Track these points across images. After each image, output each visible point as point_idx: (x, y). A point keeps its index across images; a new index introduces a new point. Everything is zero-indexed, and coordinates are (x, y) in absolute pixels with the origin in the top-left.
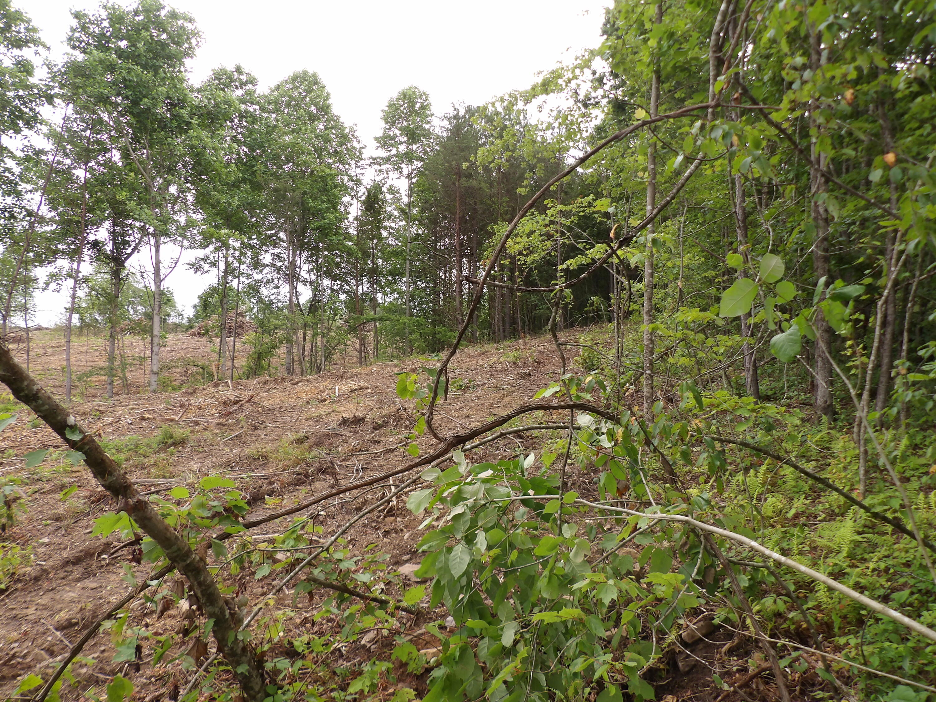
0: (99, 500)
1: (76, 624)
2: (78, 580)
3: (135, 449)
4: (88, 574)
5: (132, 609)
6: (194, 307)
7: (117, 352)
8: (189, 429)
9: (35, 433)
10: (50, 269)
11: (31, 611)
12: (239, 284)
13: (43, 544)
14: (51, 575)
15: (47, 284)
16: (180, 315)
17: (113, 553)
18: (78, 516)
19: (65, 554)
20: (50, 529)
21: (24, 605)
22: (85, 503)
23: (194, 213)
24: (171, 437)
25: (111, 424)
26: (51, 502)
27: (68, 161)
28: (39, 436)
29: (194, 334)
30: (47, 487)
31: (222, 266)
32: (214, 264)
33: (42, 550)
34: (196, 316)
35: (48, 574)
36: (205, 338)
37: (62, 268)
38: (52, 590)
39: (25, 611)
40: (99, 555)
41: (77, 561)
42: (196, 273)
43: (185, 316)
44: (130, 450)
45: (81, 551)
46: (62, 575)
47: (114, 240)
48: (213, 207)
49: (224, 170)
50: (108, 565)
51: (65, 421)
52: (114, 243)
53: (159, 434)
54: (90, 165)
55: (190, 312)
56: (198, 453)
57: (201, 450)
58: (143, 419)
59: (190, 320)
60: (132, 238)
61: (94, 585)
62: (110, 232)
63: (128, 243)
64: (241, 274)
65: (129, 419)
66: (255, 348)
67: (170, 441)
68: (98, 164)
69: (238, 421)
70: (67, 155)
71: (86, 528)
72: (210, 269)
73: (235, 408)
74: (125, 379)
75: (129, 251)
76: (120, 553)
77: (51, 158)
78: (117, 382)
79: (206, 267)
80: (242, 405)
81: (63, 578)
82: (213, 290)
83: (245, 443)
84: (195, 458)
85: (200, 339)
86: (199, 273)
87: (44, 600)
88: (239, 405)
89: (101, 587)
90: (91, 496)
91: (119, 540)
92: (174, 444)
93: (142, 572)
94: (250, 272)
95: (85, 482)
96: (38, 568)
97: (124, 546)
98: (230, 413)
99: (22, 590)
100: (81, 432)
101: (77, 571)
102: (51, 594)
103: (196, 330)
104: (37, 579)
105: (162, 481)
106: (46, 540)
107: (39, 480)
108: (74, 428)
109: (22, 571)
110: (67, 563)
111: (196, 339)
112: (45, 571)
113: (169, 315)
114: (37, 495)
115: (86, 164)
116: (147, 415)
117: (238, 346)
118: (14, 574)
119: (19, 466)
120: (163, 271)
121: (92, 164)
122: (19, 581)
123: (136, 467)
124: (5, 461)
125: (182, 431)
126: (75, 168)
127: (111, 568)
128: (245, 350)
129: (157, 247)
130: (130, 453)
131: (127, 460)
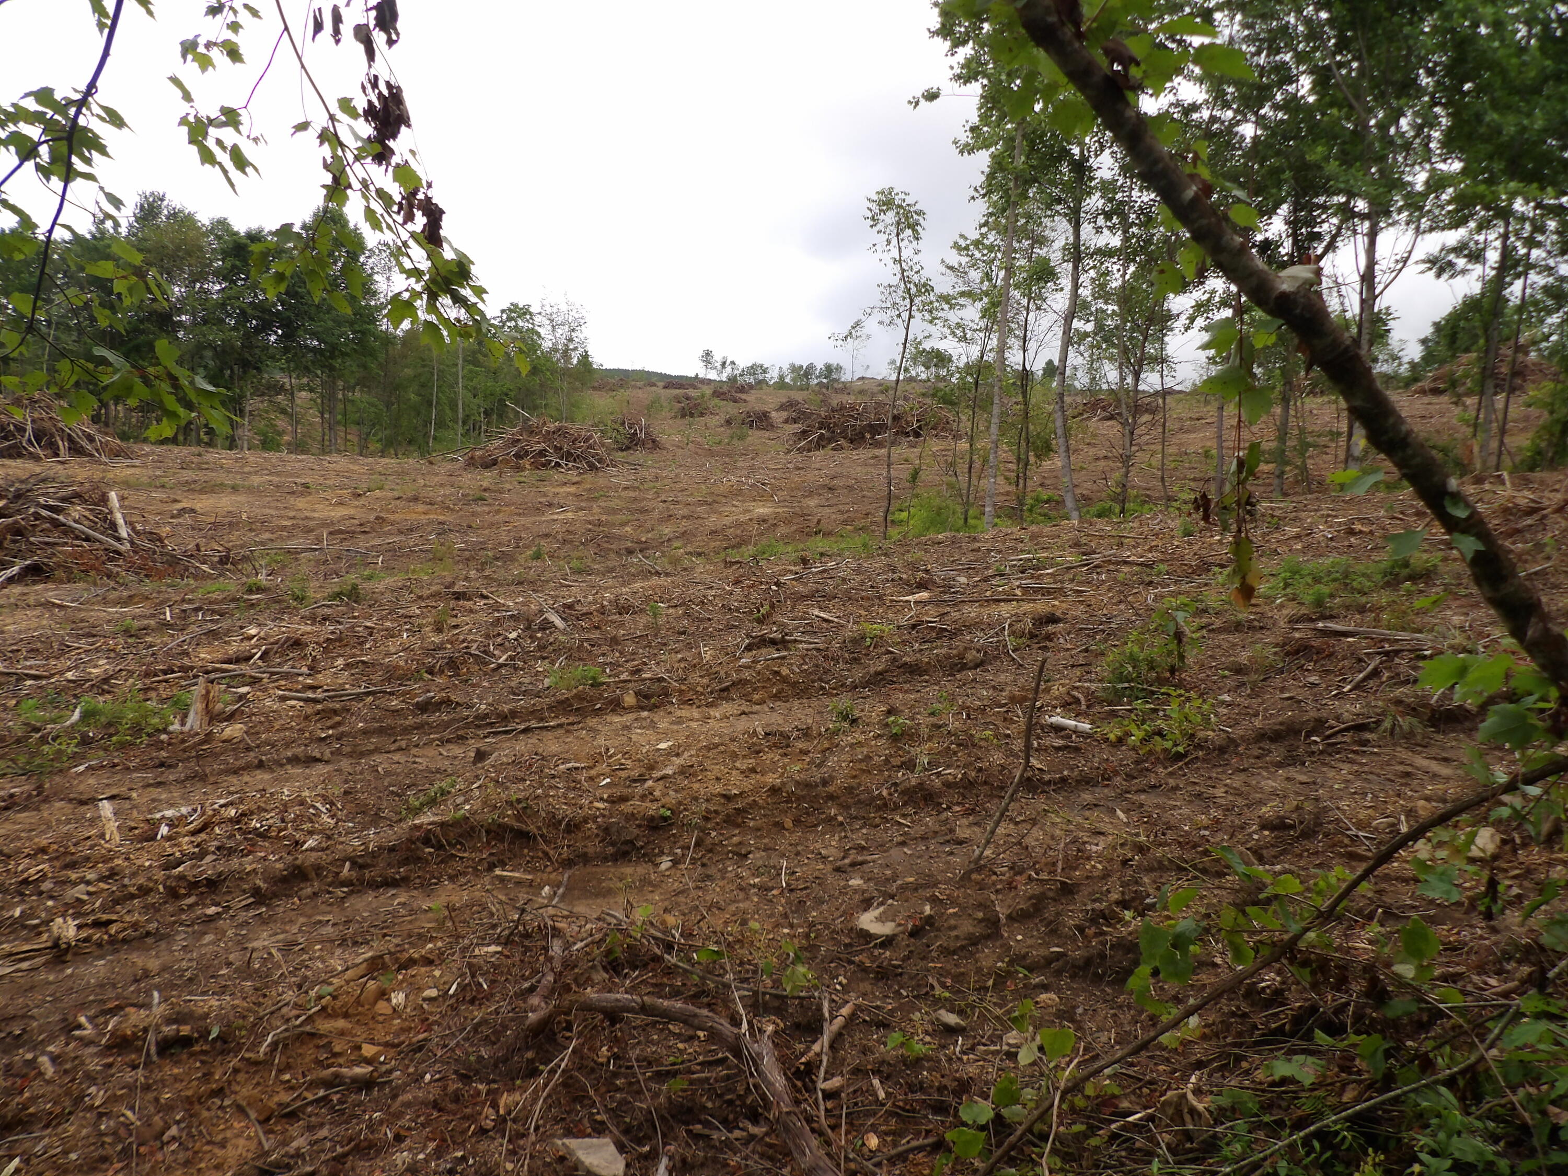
0: (1297, 652)
1: (1292, 827)
2: (1279, 765)
3: (1345, 579)
4: (1292, 760)
5: (1376, 829)
6: (1424, 342)
7: (1292, 422)
8: (1440, 554)
9: (1190, 544)
10: (1197, 295)
11: (1219, 792)
12: (1525, 288)
13: (1223, 702)
14: (1241, 749)
15: (1192, 319)
16: (1395, 358)
17: (1329, 737)
18: (1268, 672)
19: (1258, 723)
20: (1230, 683)
21: (1209, 783)
22: (1275, 653)
23: (1445, 161)
24: (1406, 564)
25: (1298, 537)
26: (1225, 645)
27: (1230, 114)
28: (1196, 548)
29: (1423, 392)
30: (1218, 623)
31: (1493, 256)
32: (1477, 256)
33: (1223, 710)
34: (1429, 358)
35: (1237, 746)
36: (1445, 399)
37: (1214, 292)
38: (1244, 770)
39: (1211, 791)
40: (1308, 735)
41: (1276, 737)
42: (1438, 275)
43: (1406, 360)
44: (1335, 580)
45: (1281, 724)
46: (1257, 752)
47: (1294, 235)
48: (1486, 139)
49: (1514, 61)
50: (1321, 752)
51: (1444, 485)
52: (1295, 242)
53: (1384, 558)
54: (1262, 112)
55: (1414, 352)
56: (1456, 597)
57: (1463, 592)
58: (1351, 532)
59: (1413, 365)
60: (1325, 226)
61: (1303, 778)
62: (1287, 223)
63: (1318, 237)
64: (1530, 266)
65: (1323, 531)
66: (1552, 412)
67: (1405, 572)
68: (1276, 107)
69: (1539, 547)
70: (1226, 105)
71: (1282, 691)
72: (1470, 266)
73: (1529, 522)
74: (1304, 469)
75: (1320, 251)
76: (1339, 738)
77: (1206, 114)
78: (1290, 473)
79: (1461, 262)
80: (1544, 517)
81: (1258, 758)
82: (1471, 305)
83: (1555, 586)
84: (1454, 605)
85: (1434, 399)
86: (1445, 276)
87: (1237, 781)
88: (1536, 517)
89: (1314, 783)
90: (1285, 644)
91: (1338, 718)
92: (1412, 578)
93: (1378, 775)
94: (1551, 262)
95: (1270, 622)
96: (1224, 735)
97: (1347, 730)
98: (1518, 531)
99: (1204, 760)
100: (1467, 505)
101: (1277, 753)
102: (1243, 776)
103: (1426, 384)
104: (1222, 750)
105: (1402, 635)
106: (1226, 698)
107: (1205, 611)
108: (1457, 497)
109: (1201, 734)
110: (1261, 736)
111: (1426, 400)
112: (1231, 741)
113: (1375, 360)
114: (1204, 632)
115: (1256, 114)
116: (1358, 527)
117: (1515, 411)
118: (1193, 735)
119: (1173, 588)
120: (1381, 278)
121: (1266, 110)
122: (1199, 747)
123: (1348, 608)
124: (1156, 579)
125: (1425, 556)
126: (1238, 123)
127: (1328, 759)
128: (1526, 418)
129: (1372, 236)
130: (1336, 584)
131: (1332, 596)
